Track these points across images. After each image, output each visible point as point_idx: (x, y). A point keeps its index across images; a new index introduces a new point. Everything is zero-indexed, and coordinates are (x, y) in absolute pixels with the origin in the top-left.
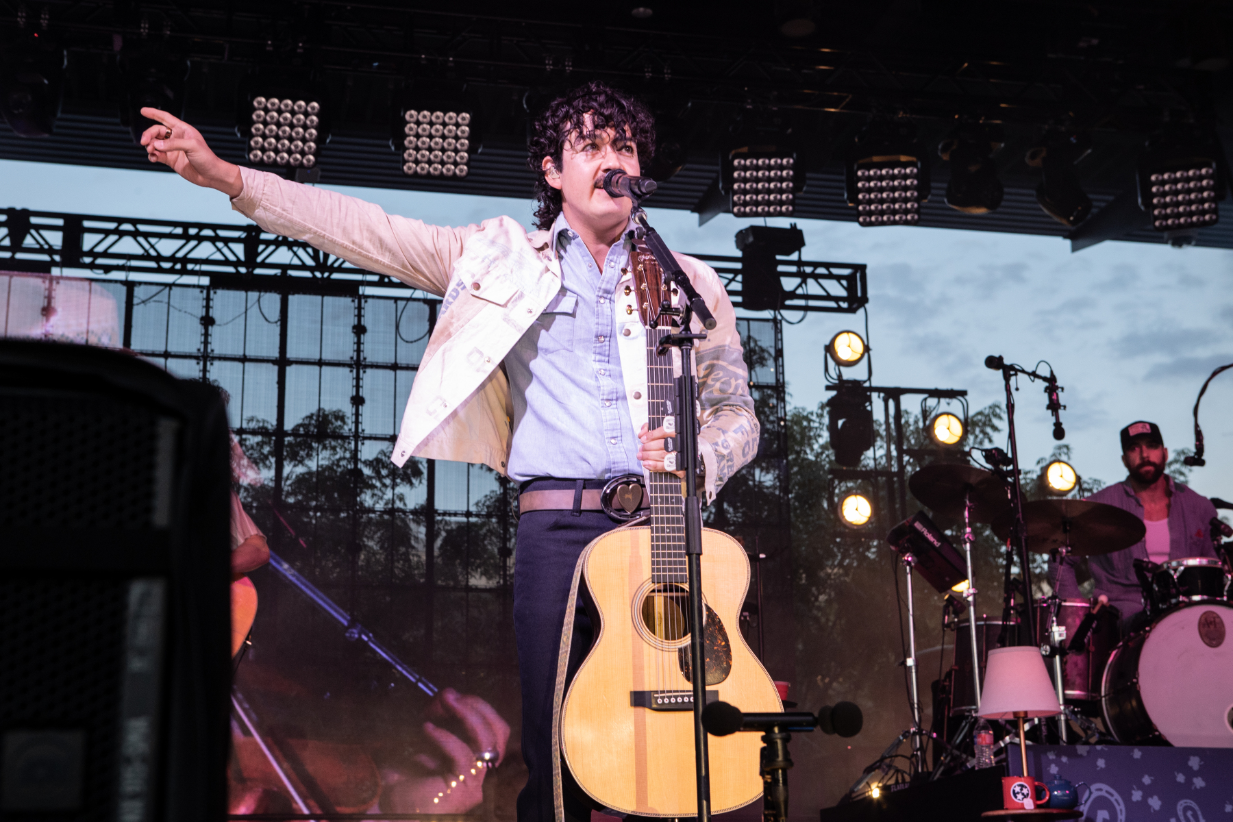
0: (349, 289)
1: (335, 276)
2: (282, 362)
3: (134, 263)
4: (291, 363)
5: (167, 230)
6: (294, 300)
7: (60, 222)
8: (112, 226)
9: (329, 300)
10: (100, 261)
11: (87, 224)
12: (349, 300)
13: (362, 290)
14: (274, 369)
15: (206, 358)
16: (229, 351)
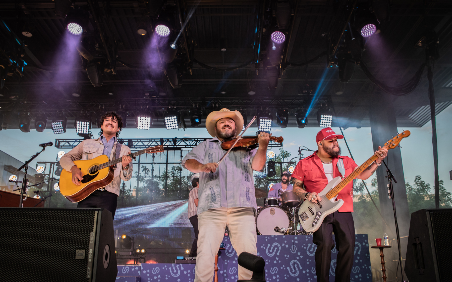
0: (180, 149)
1: (178, 147)
2: (167, 163)
3: (141, 147)
4: (168, 163)
5: (146, 140)
6: (169, 151)
7: (127, 140)
8: (136, 140)
9: (176, 151)
10: (135, 147)
11: (133, 140)
12: (179, 151)
13: (182, 149)
14: (166, 165)
15: (153, 163)
16: (157, 162)
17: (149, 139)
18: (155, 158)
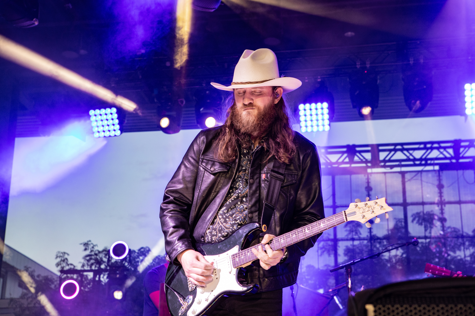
3: (403, 163)
5: (416, 146)
7: (369, 148)
10: (388, 164)
15: (442, 203)
16: (452, 199)
17: (425, 143)
18: (445, 190)
